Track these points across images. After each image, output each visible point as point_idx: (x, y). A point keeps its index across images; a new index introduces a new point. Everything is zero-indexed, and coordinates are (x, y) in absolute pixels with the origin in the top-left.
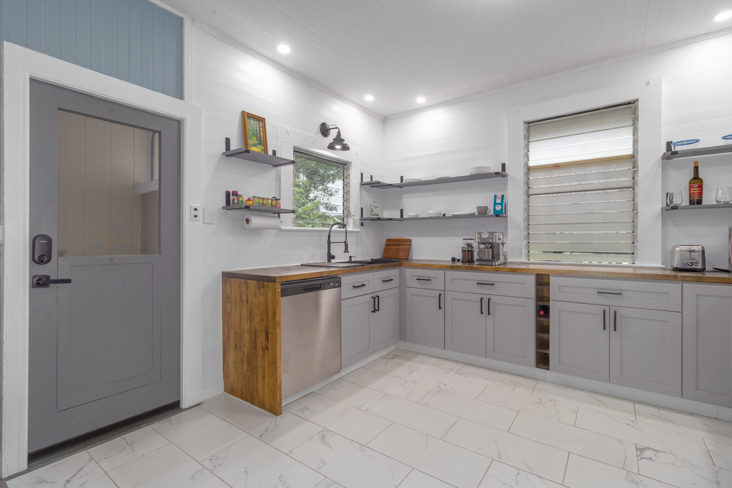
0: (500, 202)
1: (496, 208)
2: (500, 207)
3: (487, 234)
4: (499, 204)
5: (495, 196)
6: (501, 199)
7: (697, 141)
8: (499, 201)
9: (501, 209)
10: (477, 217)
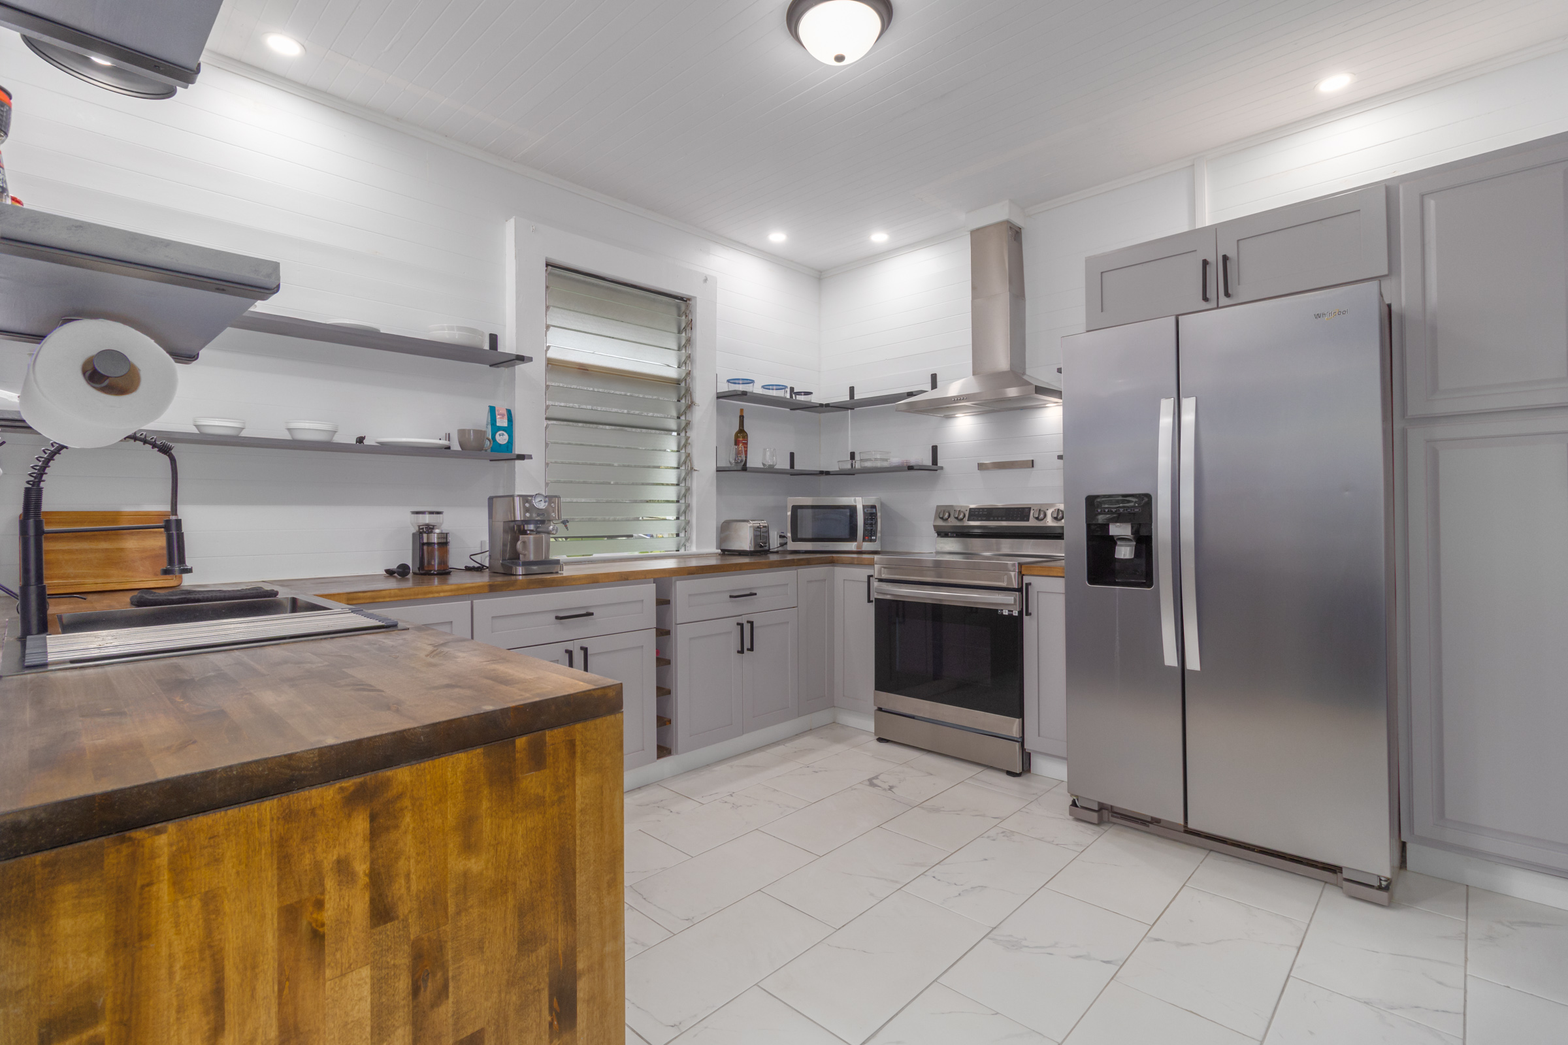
0: (506, 425)
1: (497, 437)
2: (506, 436)
3: (543, 501)
4: (503, 430)
5: (492, 410)
6: (506, 417)
7: (752, 382)
8: (502, 422)
9: (508, 442)
10: (456, 455)
